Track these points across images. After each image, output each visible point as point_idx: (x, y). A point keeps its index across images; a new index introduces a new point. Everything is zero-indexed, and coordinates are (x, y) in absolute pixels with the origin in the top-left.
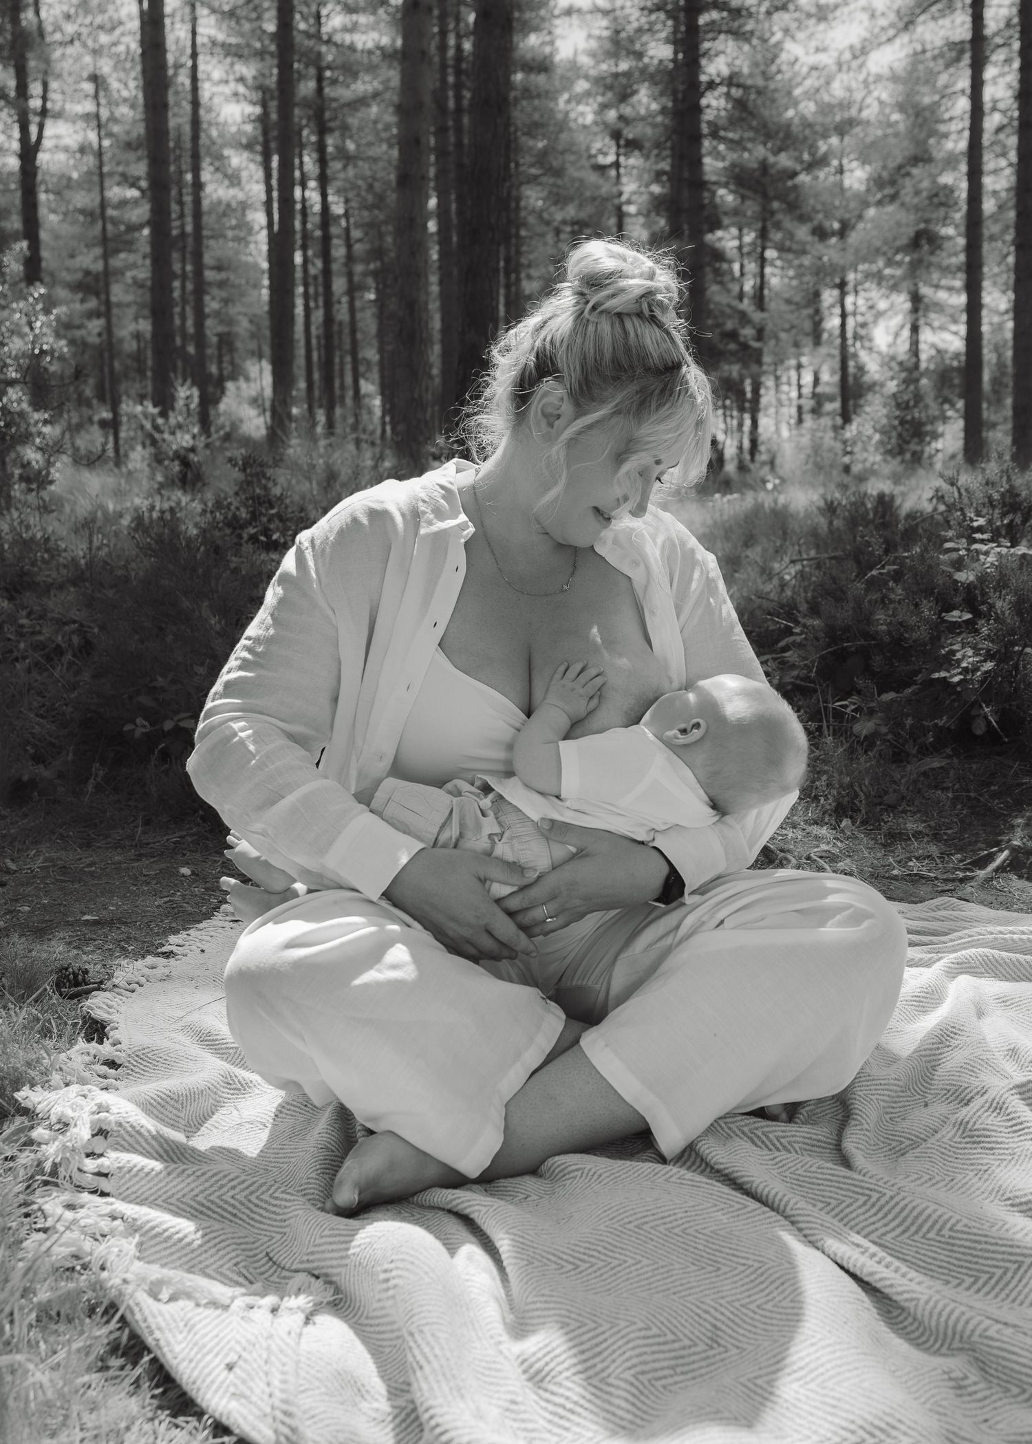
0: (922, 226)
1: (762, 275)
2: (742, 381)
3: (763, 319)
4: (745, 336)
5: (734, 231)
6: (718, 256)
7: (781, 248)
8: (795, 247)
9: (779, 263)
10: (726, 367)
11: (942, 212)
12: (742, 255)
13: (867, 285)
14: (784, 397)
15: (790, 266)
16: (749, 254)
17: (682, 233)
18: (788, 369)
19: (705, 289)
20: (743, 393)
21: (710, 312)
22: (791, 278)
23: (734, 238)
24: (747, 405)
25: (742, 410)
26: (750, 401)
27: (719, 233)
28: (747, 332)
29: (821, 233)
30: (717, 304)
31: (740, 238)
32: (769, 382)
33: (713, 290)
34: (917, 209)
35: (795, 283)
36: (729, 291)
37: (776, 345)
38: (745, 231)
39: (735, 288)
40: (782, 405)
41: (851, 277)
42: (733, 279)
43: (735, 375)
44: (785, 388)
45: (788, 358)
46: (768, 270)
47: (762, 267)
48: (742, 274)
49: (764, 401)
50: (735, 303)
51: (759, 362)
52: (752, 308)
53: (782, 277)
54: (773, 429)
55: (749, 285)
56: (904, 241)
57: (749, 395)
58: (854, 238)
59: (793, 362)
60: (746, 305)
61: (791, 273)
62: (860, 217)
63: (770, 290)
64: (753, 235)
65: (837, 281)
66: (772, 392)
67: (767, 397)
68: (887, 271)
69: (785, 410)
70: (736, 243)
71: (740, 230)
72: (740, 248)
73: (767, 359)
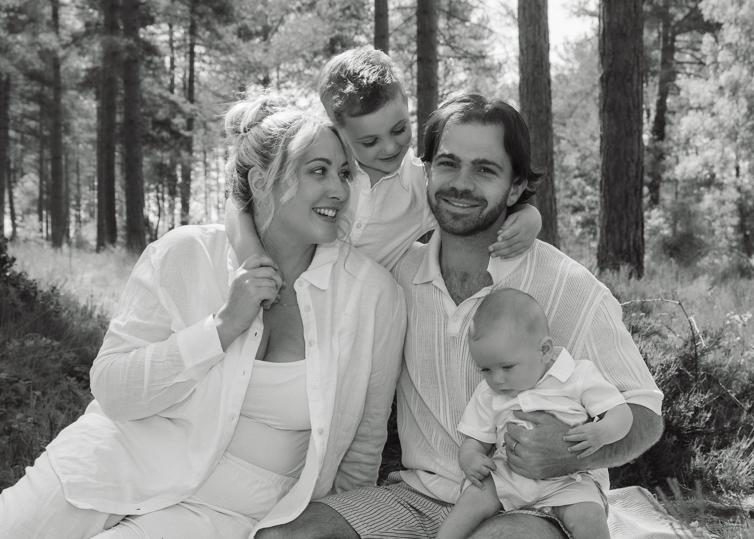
0: (337, 32)
1: (192, 69)
2: (173, 167)
3: (192, 110)
4: (177, 125)
5: (165, 27)
6: (151, 49)
7: (209, 46)
8: (222, 46)
9: (206, 58)
10: (159, 153)
11: (354, 23)
12: (172, 48)
13: (289, 83)
14: (213, 183)
15: (218, 62)
16: (179, 48)
17: (118, 27)
18: (216, 157)
19: (139, 81)
20: (174, 178)
21: (143, 103)
22: (219, 72)
23: (164, 33)
24: (178, 189)
25: (173, 194)
26: (181, 186)
27: (151, 28)
28: (179, 121)
29: (245, 34)
30: (150, 93)
31: (171, 33)
32: (198, 168)
33: (147, 82)
34: (332, 18)
35: (222, 77)
36: (161, 83)
37: (205, 134)
38: (175, 27)
39: (167, 80)
40: (211, 191)
41: (273, 74)
42: (165, 72)
43: (168, 162)
44: (214, 174)
45: (216, 146)
46: (197, 65)
47: (192, 62)
48: (173, 67)
49: (193, 186)
50: (166, 94)
51: (190, 150)
52: (184, 99)
53: (210, 72)
54: (202, 212)
55: (179, 77)
56: (320, 47)
57: (180, 180)
58: (275, 39)
59: (221, 150)
60: (177, 96)
61: (218, 67)
62: (281, 21)
63: (199, 83)
64: (182, 31)
65: (261, 77)
66: (202, 178)
67: (197, 183)
68: (307, 72)
69: (214, 195)
70: (166, 37)
71: (171, 26)
72: (171, 42)
73: (197, 146)
